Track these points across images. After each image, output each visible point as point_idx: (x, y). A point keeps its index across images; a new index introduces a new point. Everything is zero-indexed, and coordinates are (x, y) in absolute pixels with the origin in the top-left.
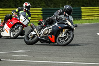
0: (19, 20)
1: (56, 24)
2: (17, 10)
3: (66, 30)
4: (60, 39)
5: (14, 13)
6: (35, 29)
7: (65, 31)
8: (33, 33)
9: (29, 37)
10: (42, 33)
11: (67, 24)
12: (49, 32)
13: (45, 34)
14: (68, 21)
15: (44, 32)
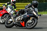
0: (7, 11)
1: (26, 14)
2: (6, 4)
3: (33, 18)
4: (28, 24)
5: (4, 6)
6: (12, 17)
7: (31, 18)
8: (11, 20)
9: (8, 22)
10: (16, 20)
11: (33, 14)
12: (21, 19)
13: (18, 21)
14: (34, 12)
15: (18, 19)
